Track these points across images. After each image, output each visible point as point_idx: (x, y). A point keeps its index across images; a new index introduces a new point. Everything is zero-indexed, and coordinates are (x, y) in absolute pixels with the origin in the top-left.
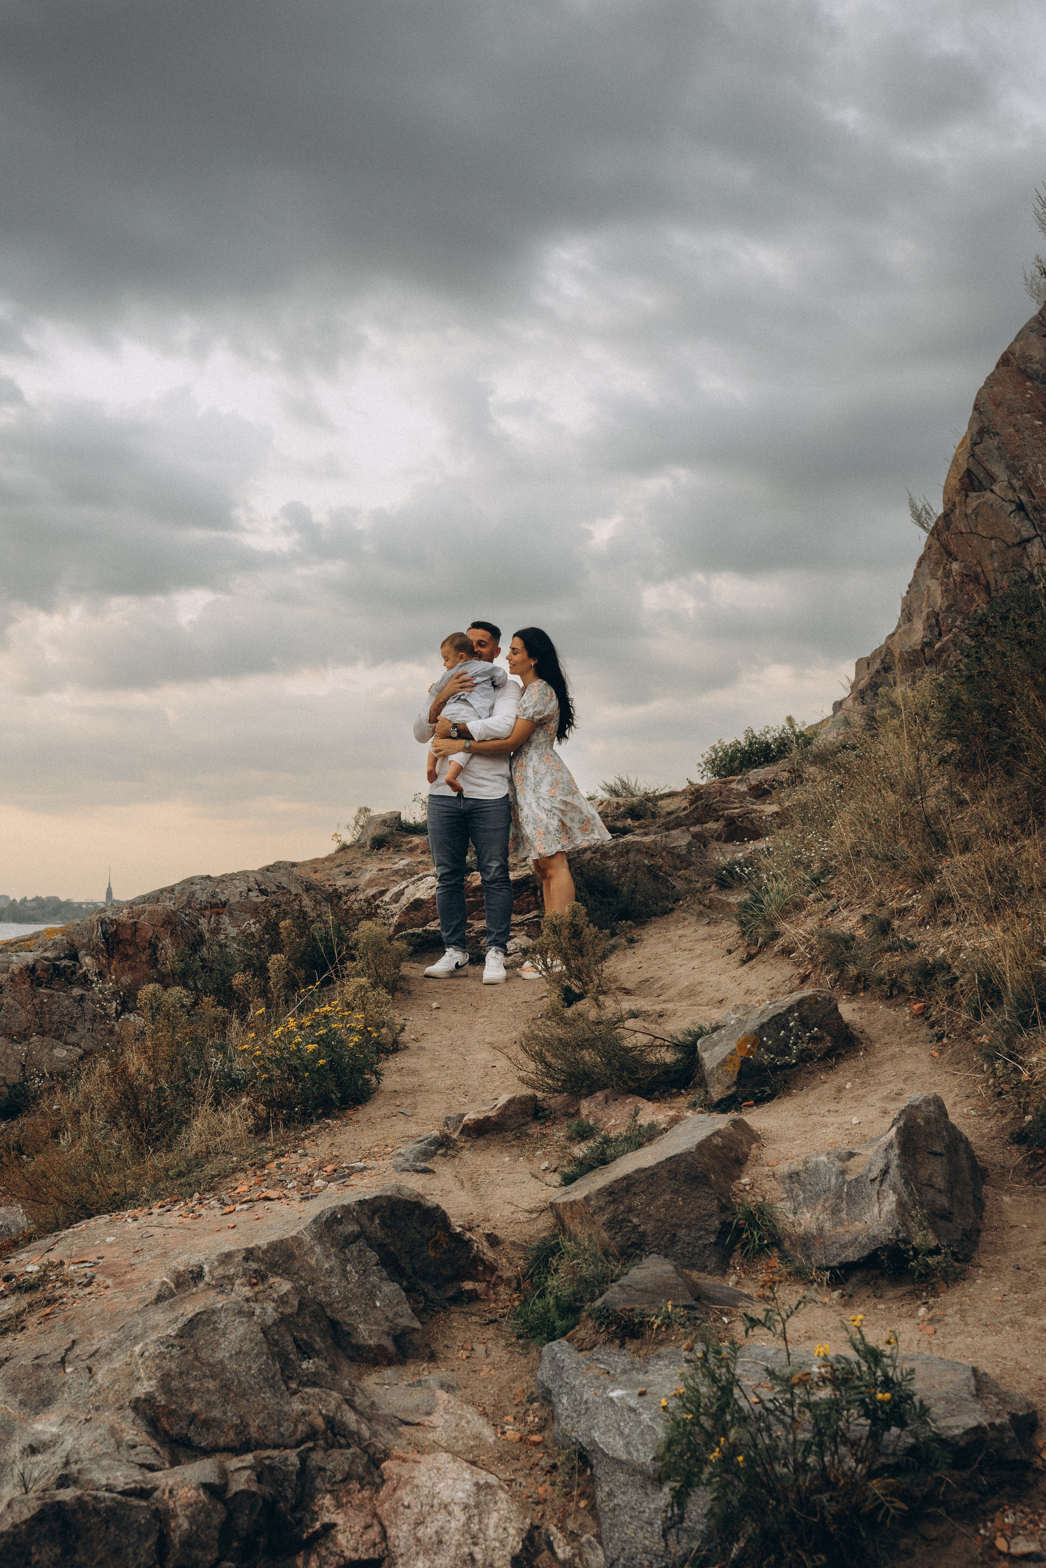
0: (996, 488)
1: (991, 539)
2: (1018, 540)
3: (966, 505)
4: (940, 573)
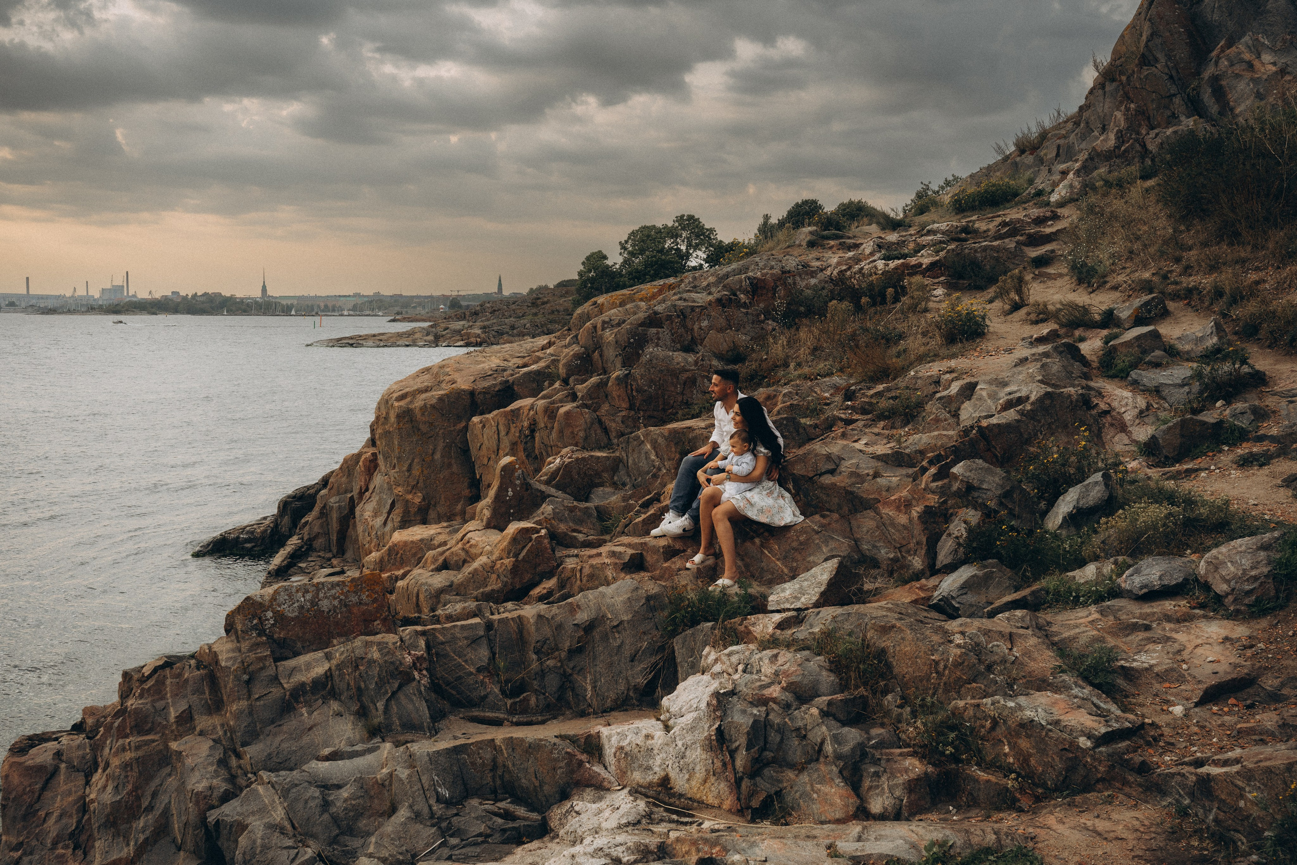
0: (1159, 66)
1: (1153, 92)
2: (1168, 94)
3: (1140, 73)
4: (1123, 108)
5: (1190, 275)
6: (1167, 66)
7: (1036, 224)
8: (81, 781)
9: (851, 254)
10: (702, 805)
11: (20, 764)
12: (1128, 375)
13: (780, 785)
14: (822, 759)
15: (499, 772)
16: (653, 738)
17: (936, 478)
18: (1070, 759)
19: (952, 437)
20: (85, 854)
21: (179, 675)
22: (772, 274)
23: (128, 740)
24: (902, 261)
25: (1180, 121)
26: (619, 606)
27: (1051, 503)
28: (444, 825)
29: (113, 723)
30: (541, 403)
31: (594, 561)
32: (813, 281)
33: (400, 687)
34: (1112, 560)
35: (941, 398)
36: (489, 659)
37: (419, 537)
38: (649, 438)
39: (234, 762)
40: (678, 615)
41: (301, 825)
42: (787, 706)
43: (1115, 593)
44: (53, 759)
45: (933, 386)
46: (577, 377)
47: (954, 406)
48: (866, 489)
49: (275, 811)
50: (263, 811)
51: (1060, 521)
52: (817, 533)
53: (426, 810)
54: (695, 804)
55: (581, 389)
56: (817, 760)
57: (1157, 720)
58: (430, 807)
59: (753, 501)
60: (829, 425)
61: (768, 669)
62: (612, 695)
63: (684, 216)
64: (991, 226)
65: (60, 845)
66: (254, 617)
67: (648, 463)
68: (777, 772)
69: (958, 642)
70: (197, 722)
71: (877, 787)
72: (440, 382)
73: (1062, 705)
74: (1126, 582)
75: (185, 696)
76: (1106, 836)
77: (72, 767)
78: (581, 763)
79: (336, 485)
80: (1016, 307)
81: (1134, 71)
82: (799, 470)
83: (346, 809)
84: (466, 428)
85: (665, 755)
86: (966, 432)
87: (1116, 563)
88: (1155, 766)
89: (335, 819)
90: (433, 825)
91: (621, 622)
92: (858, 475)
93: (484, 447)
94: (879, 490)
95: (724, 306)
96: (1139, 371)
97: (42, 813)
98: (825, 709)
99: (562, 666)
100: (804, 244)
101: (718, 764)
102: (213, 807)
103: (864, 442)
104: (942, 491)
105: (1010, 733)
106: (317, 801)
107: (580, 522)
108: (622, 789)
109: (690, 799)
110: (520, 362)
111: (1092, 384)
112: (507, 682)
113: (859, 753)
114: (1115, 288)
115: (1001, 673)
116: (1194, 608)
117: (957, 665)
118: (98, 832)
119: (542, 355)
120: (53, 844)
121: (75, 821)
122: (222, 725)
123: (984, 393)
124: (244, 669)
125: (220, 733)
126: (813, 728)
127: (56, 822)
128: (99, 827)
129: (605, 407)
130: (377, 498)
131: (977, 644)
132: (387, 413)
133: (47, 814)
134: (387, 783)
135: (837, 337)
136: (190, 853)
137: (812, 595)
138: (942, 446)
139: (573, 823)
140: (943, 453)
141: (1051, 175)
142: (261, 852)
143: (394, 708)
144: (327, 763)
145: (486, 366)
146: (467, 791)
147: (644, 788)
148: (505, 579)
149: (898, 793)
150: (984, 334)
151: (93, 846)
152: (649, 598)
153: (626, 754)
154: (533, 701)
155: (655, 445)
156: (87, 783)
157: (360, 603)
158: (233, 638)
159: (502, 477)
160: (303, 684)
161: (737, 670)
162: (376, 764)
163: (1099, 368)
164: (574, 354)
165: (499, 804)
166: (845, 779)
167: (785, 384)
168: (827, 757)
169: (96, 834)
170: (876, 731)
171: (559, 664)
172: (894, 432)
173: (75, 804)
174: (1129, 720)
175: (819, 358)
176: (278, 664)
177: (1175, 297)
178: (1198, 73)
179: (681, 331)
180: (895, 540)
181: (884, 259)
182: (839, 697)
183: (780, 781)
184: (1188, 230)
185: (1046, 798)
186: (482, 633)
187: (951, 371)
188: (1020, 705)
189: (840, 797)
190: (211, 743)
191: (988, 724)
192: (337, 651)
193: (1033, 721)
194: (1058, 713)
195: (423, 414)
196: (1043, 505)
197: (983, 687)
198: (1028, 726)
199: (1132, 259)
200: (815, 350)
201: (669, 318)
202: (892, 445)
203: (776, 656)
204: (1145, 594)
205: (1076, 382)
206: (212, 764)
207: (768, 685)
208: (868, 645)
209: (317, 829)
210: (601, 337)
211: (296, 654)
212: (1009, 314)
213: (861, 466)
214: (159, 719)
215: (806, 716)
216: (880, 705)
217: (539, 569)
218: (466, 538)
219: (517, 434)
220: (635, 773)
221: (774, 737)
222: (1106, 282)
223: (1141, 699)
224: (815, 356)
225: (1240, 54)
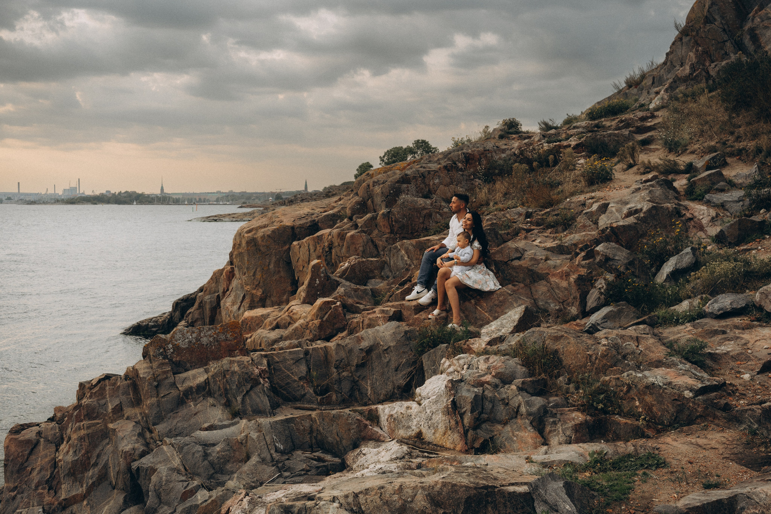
0: (716, 23)
1: (713, 40)
2: (723, 40)
3: (705, 28)
4: (694, 50)
5: (740, 142)
6: (722, 23)
7: (641, 121)
8: (54, 449)
9: (526, 141)
10: (443, 448)
11: (16, 439)
12: (703, 197)
13: (493, 434)
14: (519, 417)
15: (315, 435)
16: (411, 409)
17: (585, 258)
18: (679, 405)
19: (594, 235)
20: (56, 493)
21: (114, 384)
22: (478, 151)
23: (82, 423)
24: (558, 143)
25: (730, 57)
26: (388, 338)
27: (659, 268)
28: (280, 465)
29: (73, 414)
30: (335, 231)
31: (371, 316)
32: (503, 155)
33: (251, 388)
34: (699, 297)
35: (586, 213)
36: (307, 372)
37: (260, 314)
38: (403, 247)
39: (148, 435)
40: (425, 341)
41: (190, 468)
42: (496, 386)
43: (702, 315)
44: (36, 436)
45: (581, 207)
46: (357, 215)
47: (595, 218)
48: (541, 268)
49: (174, 461)
50: (166, 460)
51: (665, 278)
52: (510, 295)
53: (269, 457)
54: (439, 448)
55: (360, 221)
56: (516, 417)
57: (733, 382)
58: (271, 455)
59: (470, 276)
60: (516, 233)
61: (483, 366)
62: (384, 392)
63: (418, 141)
64: (614, 123)
65: (40, 487)
66: (160, 348)
67: (403, 263)
68: (490, 426)
69: (604, 343)
70: (125, 412)
71: (555, 430)
72: (273, 222)
73: (673, 374)
74: (708, 308)
75: (118, 396)
76: (705, 447)
77: (47, 440)
78: (366, 426)
79: (208, 289)
80: (630, 166)
81: (700, 27)
82: (498, 258)
83: (218, 457)
84: (289, 249)
85: (419, 419)
86: (603, 231)
87: (702, 299)
88: (734, 407)
89: (212, 464)
90: (273, 466)
91: (389, 347)
92: (536, 260)
93: (300, 260)
94: (549, 268)
95: (448, 171)
96: (711, 195)
97: (29, 469)
98: (520, 386)
99: (352, 376)
100: (497, 137)
101: (453, 423)
102: (135, 460)
103: (539, 241)
104: (589, 266)
105: (639, 393)
106: (200, 453)
107: (362, 298)
108: (392, 440)
109: (435, 445)
110: (322, 210)
111: (681, 203)
112: (318, 386)
113: (542, 411)
114: (693, 152)
115: (632, 360)
116: (753, 321)
117: (604, 356)
118: (64, 479)
119: (335, 205)
120: (36, 487)
121: (49, 473)
122: (141, 414)
123: (614, 209)
124: (155, 378)
125: (140, 418)
126: (513, 398)
127: (38, 474)
128: (64, 476)
129: (376, 232)
130: (234, 294)
131: (616, 344)
132: (241, 241)
133: (32, 469)
134: (244, 442)
135: (519, 186)
136: (121, 490)
137: (509, 327)
138: (587, 240)
139: (361, 460)
140: (588, 243)
141: (649, 95)
142: (165, 484)
143: (248, 401)
144: (206, 432)
145: (302, 212)
146: (294, 446)
147: (406, 439)
148: (315, 333)
149: (568, 433)
150: (612, 179)
151: (61, 488)
152: (406, 332)
153: (394, 419)
154: (334, 397)
155: (407, 251)
156: (57, 450)
157: (226, 340)
158: (148, 361)
159: (312, 272)
160: (191, 388)
161: (463, 369)
162: (237, 432)
163: (685, 195)
164: (356, 202)
165: (314, 454)
166: (534, 427)
167: (487, 215)
168: (522, 415)
169: (62, 480)
170: (552, 399)
171: (350, 375)
172: (558, 235)
173: (49, 463)
174: (716, 380)
175: (509, 199)
176: (176, 376)
177: (732, 155)
178: (741, 27)
179: (422, 186)
180: (559, 298)
181: (547, 143)
182: (529, 379)
183: (492, 431)
184: (738, 116)
185: (664, 431)
186: (302, 356)
187: (592, 198)
188: (645, 376)
189: (531, 438)
190: (134, 424)
191: (625, 389)
192: (212, 367)
193: (654, 384)
194: (669, 378)
195: (263, 241)
196: (653, 270)
197: (621, 368)
198: (651, 387)
199: (703, 136)
200: (506, 195)
201: (414, 177)
202: (556, 242)
203: (488, 359)
204: (721, 314)
205: (671, 201)
206: (135, 435)
207: (484, 375)
208: (546, 348)
209: (201, 470)
210: (373, 190)
211: (187, 370)
212: (626, 170)
213: (537, 254)
214: (102, 411)
215: (508, 391)
216: (556, 384)
217: (336, 326)
218: (291, 309)
219: (321, 251)
220: (400, 431)
221: (488, 405)
222: (686, 150)
223: (722, 371)
224: (506, 198)
225: (767, 14)
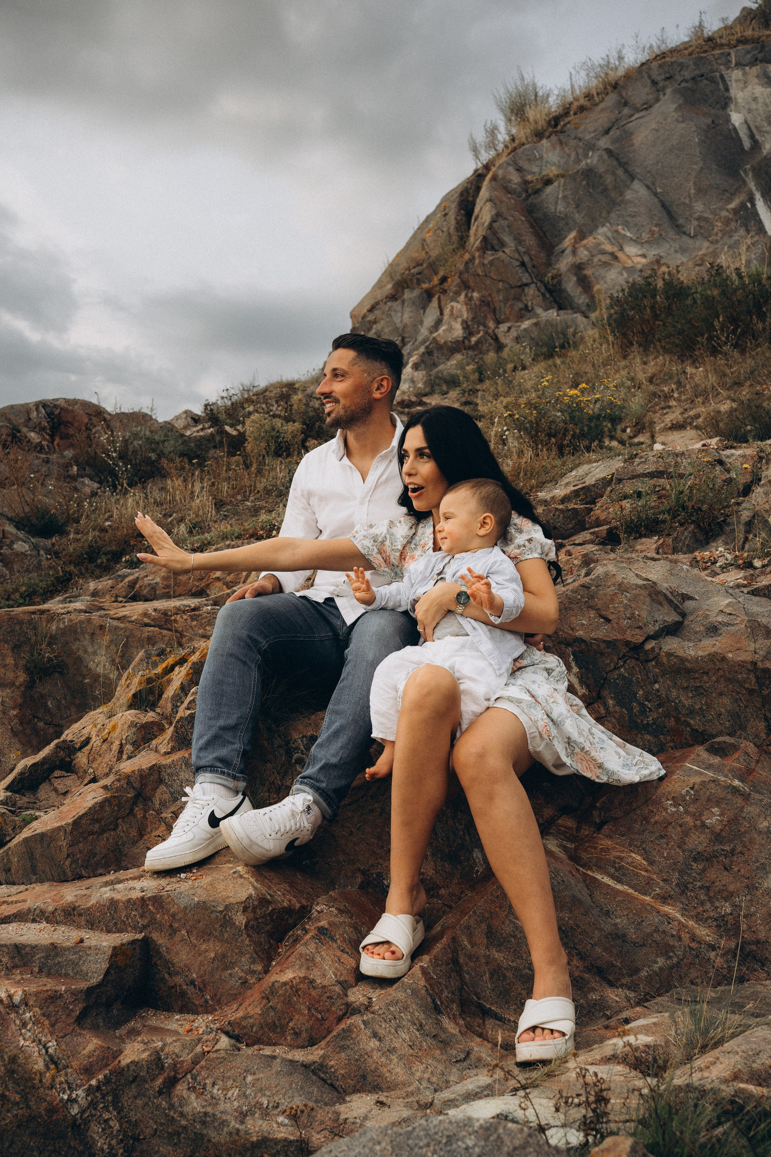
0: (507, 250)
1: (500, 281)
2: (519, 284)
4: (461, 298)
6: (517, 250)
25: (537, 315)
81: (474, 257)
178: (553, 263)
225: (599, 244)
